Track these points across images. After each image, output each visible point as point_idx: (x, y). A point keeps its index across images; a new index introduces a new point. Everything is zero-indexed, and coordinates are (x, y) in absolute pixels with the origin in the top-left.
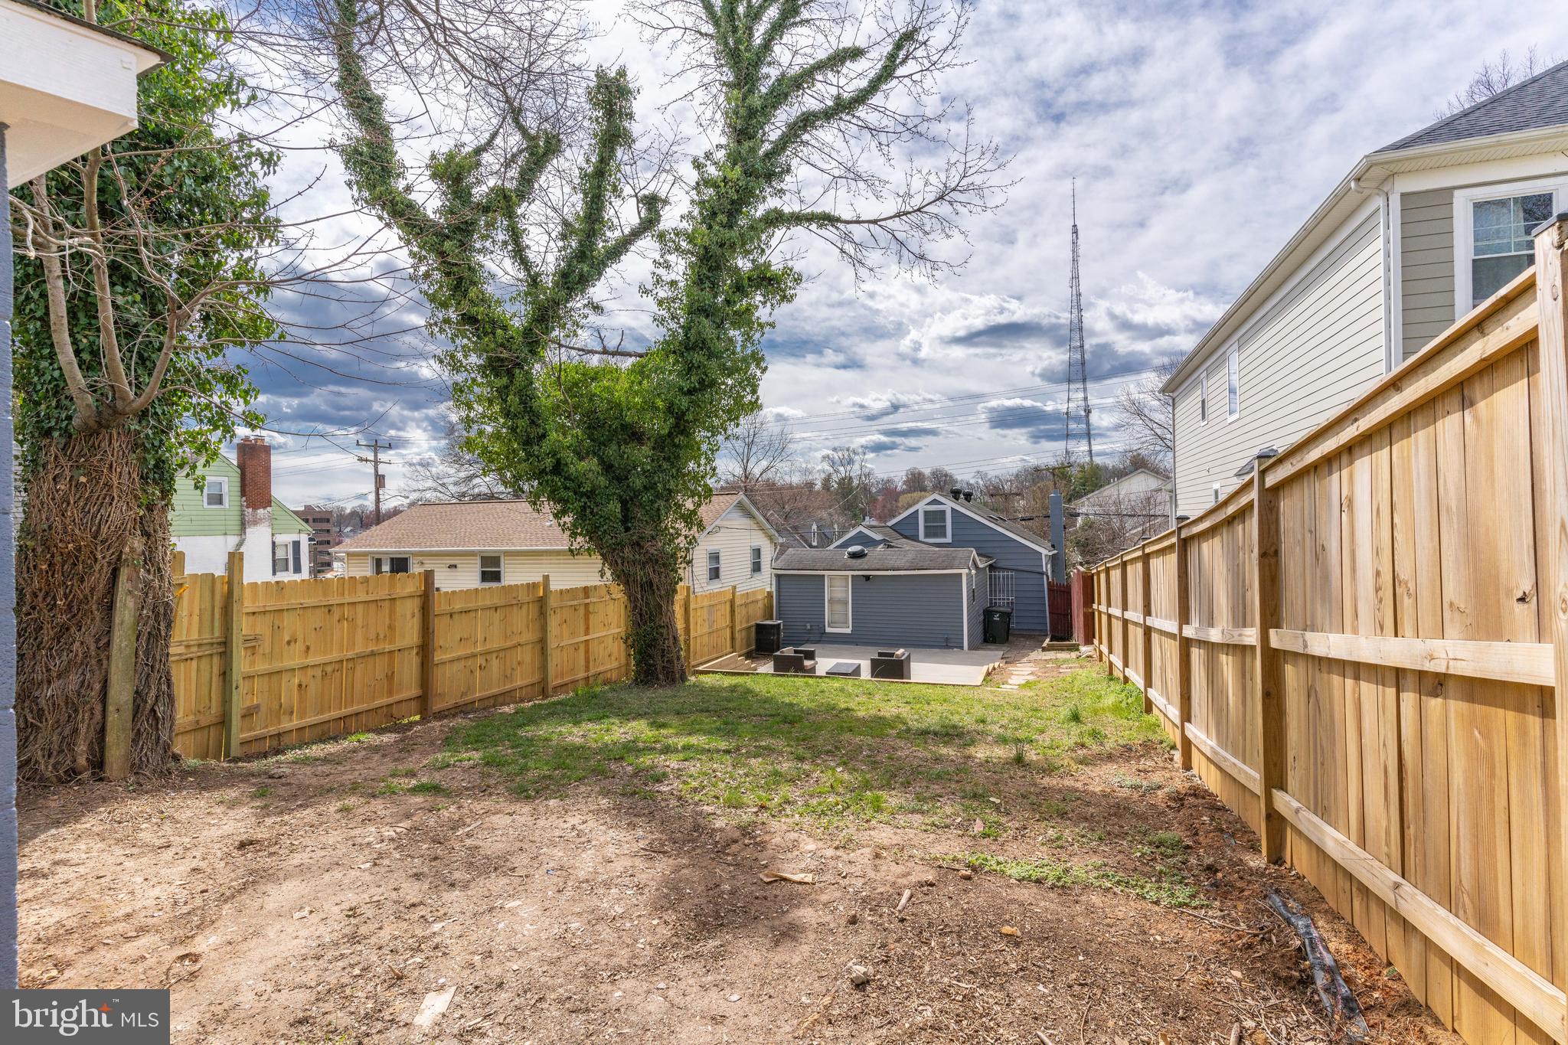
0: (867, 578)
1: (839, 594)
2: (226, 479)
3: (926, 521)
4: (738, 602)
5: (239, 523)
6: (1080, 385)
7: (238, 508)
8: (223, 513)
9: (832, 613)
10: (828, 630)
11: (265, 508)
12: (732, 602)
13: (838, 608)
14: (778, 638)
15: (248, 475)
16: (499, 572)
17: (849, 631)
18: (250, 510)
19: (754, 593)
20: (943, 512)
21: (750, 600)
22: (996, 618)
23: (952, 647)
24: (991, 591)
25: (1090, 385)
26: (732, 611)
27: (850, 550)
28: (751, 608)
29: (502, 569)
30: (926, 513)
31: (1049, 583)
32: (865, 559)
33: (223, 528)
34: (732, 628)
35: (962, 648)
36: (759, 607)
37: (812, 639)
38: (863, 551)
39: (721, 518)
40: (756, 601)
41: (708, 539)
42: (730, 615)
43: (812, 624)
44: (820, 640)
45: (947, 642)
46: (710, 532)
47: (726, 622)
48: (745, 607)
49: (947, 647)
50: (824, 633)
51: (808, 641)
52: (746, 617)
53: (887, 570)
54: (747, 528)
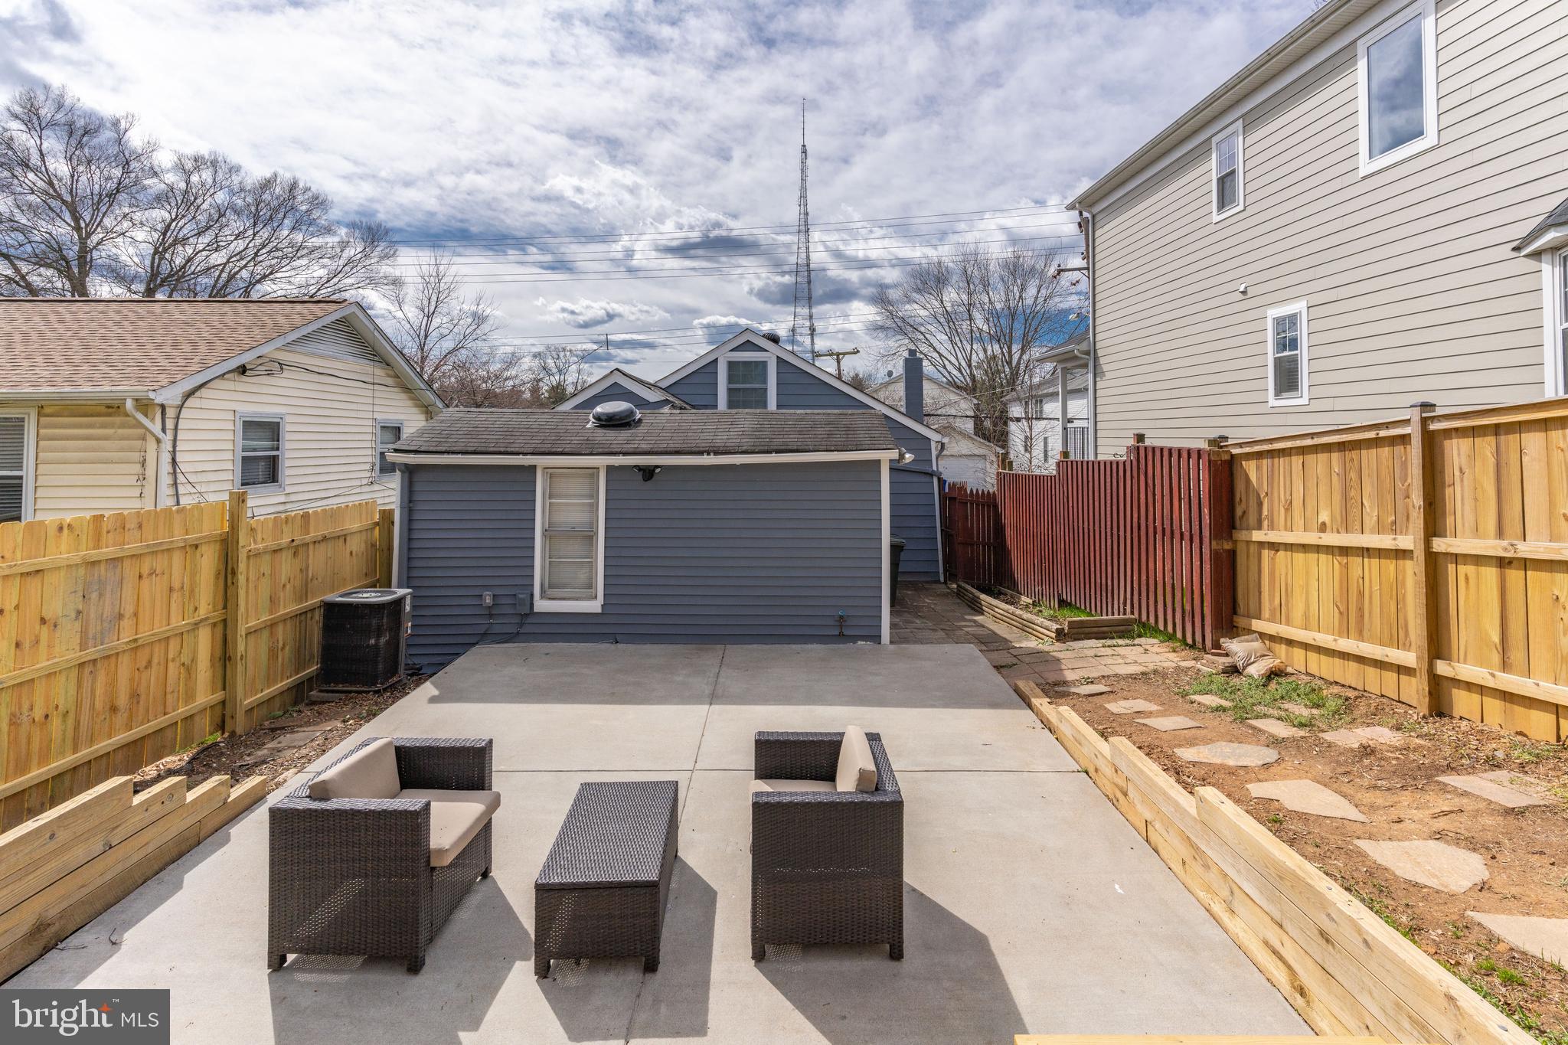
0: (648, 473)
1: (572, 514)
3: (731, 379)
4: (245, 543)
9: (551, 566)
10: (541, 605)
12: (227, 546)
13: (572, 550)
14: (394, 644)
17: (595, 606)
19: (333, 514)
20: (764, 364)
21: (314, 534)
23: (854, 639)
26: (227, 573)
27: (599, 409)
28: (317, 559)
30: (731, 365)
32: (641, 430)
34: (225, 628)
35: (876, 638)
36: (351, 553)
37: (497, 629)
38: (631, 413)
39: (279, 343)
40: (339, 537)
41: (240, 387)
42: (216, 585)
43: (498, 592)
44: (518, 633)
45: (841, 626)
46: (243, 370)
47: (196, 609)
48: (284, 558)
49: (842, 637)
50: (531, 612)
51: (485, 637)
52: (288, 586)
53: (701, 453)
54: (371, 381)
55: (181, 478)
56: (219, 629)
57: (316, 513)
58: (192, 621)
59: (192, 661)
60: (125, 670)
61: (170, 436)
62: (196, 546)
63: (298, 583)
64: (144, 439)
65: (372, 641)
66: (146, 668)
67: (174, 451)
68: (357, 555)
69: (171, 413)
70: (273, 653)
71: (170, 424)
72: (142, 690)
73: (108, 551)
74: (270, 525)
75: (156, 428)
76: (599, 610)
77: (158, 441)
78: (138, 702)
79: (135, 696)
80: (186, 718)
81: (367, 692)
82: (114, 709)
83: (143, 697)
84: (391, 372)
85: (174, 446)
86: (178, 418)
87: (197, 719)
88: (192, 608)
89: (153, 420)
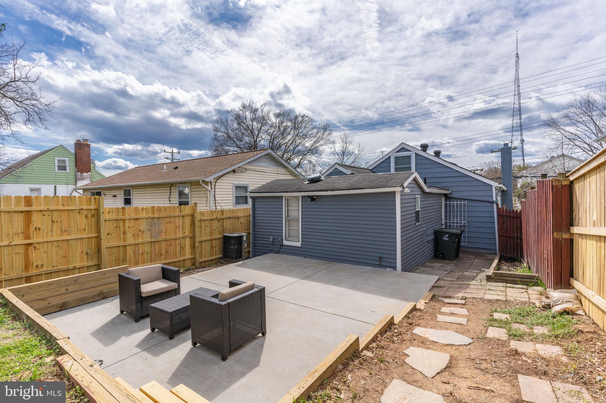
0: (313, 198)
1: (293, 213)
2: (68, 159)
3: (396, 164)
4: (197, 217)
5: (74, 179)
6: (519, 133)
7: (74, 172)
8: (66, 174)
9: (289, 230)
10: (285, 243)
11: (87, 172)
12: (193, 217)
13: (292, 225)
14: (240, 249)
15: (78, 157)
16: (130, 199)
17: (299, 244)
18: (79, 173)
19: (233, 211)
20: (409, 157)
22: (446, 238)
23: (386, 267)
24: (446, 216)
25: (525, 133)
26: (194, 224)
28: (227, 223)
29: (131, 197)
30: (396, 158)
31: (498, 209)
33: (66, 181)
34: (194, 239)
35: (395, 268)
36: (241, 223)
37: (275, 249)
38: (320, 177)
39: (244, 163)
40: (236, 218)
41: (234, 176)
42: (191, 227)
43: (275, 237)
44: (279, 251)
45: (380, 261)
46: (234, 171)
47: (184, 233)
48: (214, 222)
49: (381, 266)
50: (282, 245)
51: (272, 251)
52: (216, 230)
53: (327, 191)
54: (277, 173)
55: (216, 202)
56: (192, 239)
57: (226, 210)
58: (183, 235)
59: (184, 246)
60: (163, 245)
61: (213, 190)
62: (184, 216)
63: (220, 229)
64: (207, 191)
65: (232, 247)
66: (170, 246)
67: (215, 194)
68: (243, 223)
69: (213, 184)
70: (212, 247)
71: (213, 187)
72: (169, 251)
73: (156, 215)
74: (209, 212)
75: (209, 188)
76: (300, 246)
77: (210, 191)
78: (168, 254)
79: (167, 252)
80: (183, 260)
81: (231, 262)
82: (161, 254)
83: (169, 253)
84: (288, 170)
85: (215, 193)
86: (215, 185)
87: (186, 261)
88: (183, 232)
89: (208, 186)
